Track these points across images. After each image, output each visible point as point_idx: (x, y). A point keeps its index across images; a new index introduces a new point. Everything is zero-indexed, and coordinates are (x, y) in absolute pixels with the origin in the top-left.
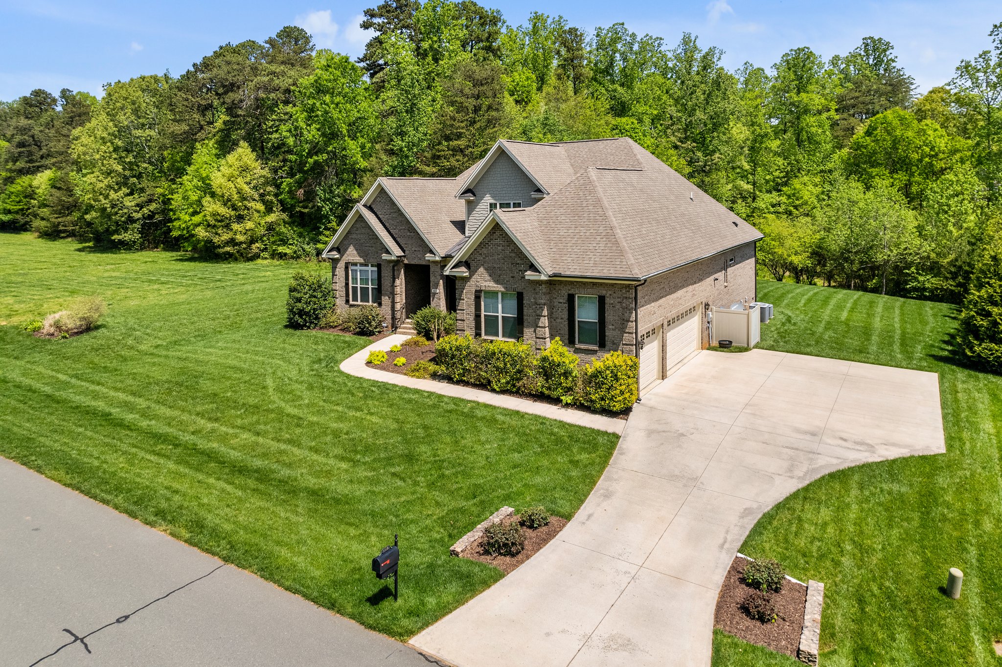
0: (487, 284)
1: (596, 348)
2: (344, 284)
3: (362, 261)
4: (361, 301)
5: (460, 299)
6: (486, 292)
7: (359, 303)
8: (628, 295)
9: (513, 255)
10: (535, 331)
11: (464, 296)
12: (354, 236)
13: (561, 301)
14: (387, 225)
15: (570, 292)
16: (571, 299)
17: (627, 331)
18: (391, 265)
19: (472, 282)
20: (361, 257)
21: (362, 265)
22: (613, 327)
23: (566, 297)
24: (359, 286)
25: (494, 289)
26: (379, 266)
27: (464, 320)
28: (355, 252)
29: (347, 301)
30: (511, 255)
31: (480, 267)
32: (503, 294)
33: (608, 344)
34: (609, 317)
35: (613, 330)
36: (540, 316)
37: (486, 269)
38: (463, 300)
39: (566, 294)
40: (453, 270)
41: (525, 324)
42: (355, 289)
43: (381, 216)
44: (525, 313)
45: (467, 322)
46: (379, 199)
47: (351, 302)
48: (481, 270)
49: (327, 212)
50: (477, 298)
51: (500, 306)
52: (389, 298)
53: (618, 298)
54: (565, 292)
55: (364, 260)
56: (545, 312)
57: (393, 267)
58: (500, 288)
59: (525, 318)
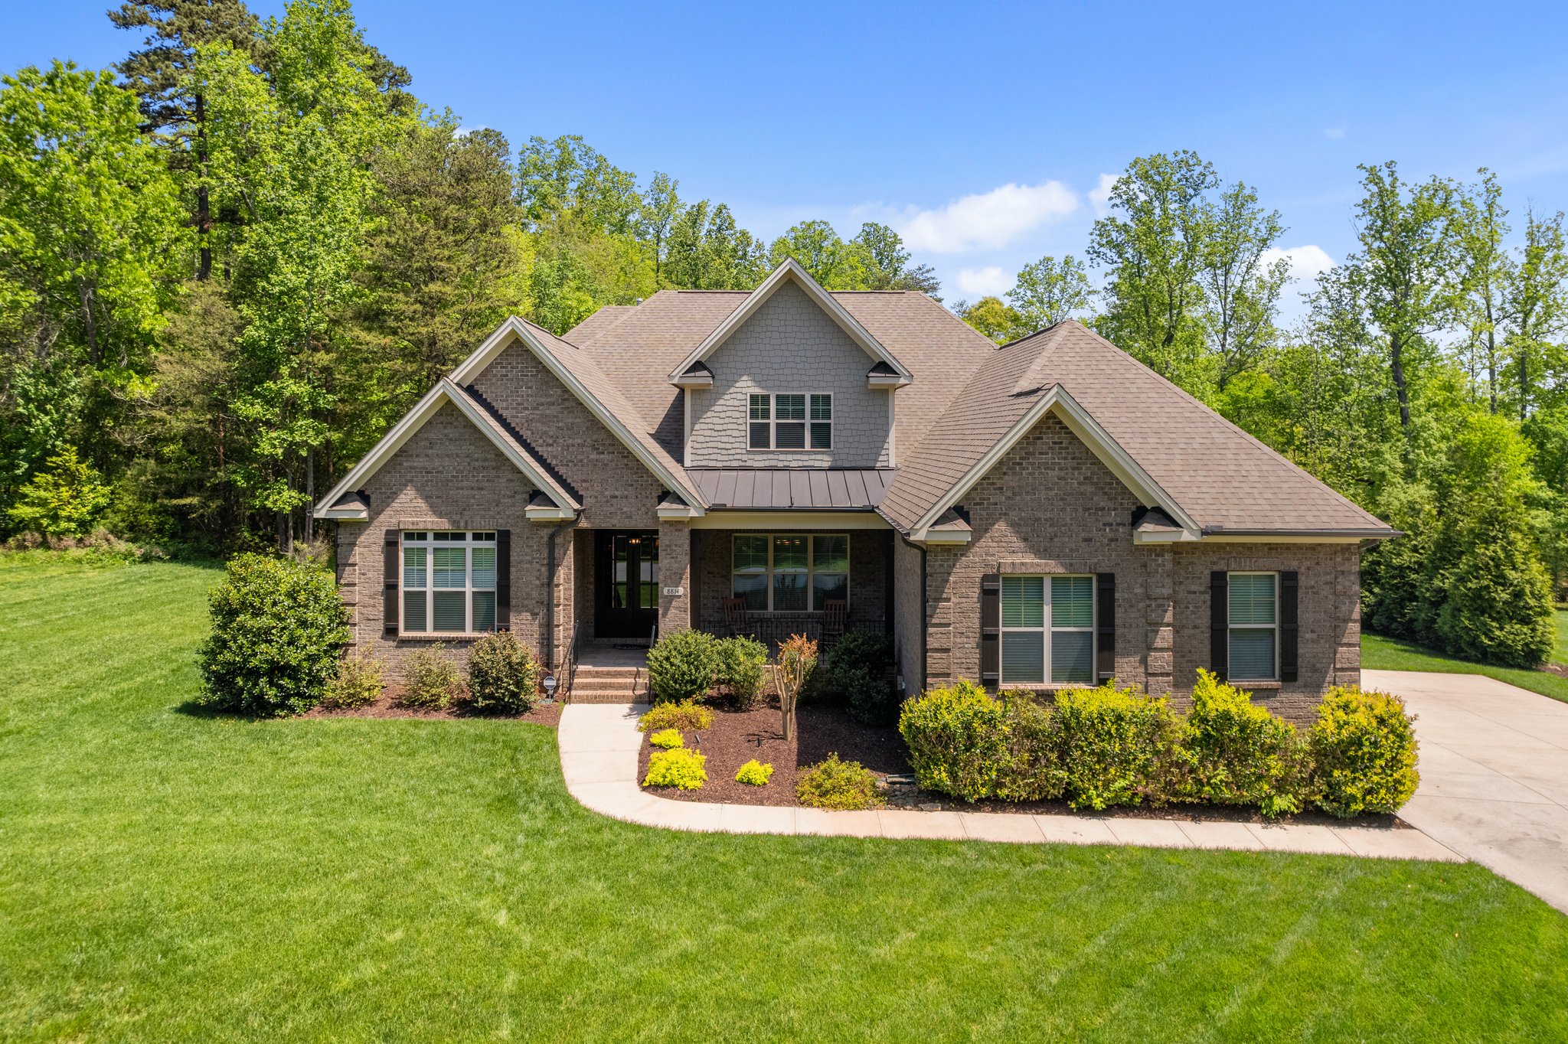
0: (1018, 559)
1: (1275, 684)
2: (381, 588)
3: (444, 525)
4: (436, 628)
5: (938, 599)
6: (1012, 581)
7: (430, 633)
8: (1346, 567)
9: (1089, 489)
10: (1144, 661)
11: (948, 591)
12: (419, 462)
13: (1194, 588)
14: (526, 434)
15: (1216, 568)
16: (1218, 583)
17: (1345, 641)
18: (545, 533)
19: (973, 557)
20: (440, 515)
21: (439, 536)
22: (1315, 636)
23: (1207, 579)
24: (430, 589)
25: (1038, 570)
26: (504, 539)
27: (947, 650)
28: (421, 504)
29: (391, 632)
30: (1083, 488)
31: (997, 520)
32: (1056, 580)
33: (1303, 673)
34: (1306, 614)
35: (1313, 641)
36: (1156, 625)
37: (1012, 525)
38: (948, 600)
39: (1207, 572)
40: (937, 528)
41: (1119, 645)
42: (416, 601)
43: (505, 414)
44: (1118, 621)
45: (956, 653)
46: (498, 371)
47: (403, 634)
48: (1001, 527)
49: (47, 431)
50: (989, 595)
51: (1047, 610)
52: (534, 615)
53: (1327, 574)
54: (1203, 571)
55: (454, 523)
56: (1169, 617)
57: (552, 537)
58: (1053, 567)
59: (1119, 631)
